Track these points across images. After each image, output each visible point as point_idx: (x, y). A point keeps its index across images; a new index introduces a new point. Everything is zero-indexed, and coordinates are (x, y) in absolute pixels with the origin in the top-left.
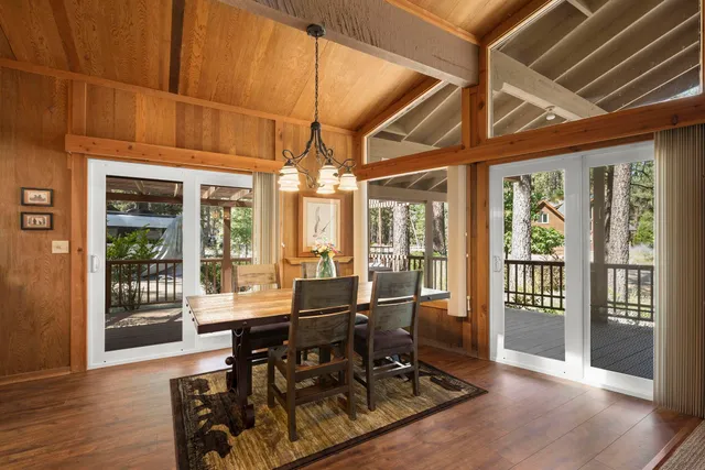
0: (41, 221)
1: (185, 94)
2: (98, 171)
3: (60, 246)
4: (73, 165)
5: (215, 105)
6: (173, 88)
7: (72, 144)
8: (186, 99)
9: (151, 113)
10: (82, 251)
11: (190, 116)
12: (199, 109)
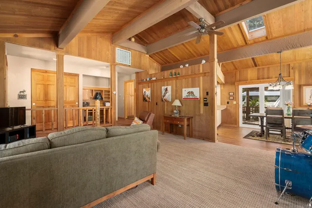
0: (232, 98)
1: (259, 66)
2: (241, 87)
3: (235, 103)
4: (237, 87)
5: (267, 66)
6: (256, 65)
7: (236, 84)
8: (260, 67)
9: (251, 73)
10: (238, 103)
11: (261, 71)
12: (263, 68)
